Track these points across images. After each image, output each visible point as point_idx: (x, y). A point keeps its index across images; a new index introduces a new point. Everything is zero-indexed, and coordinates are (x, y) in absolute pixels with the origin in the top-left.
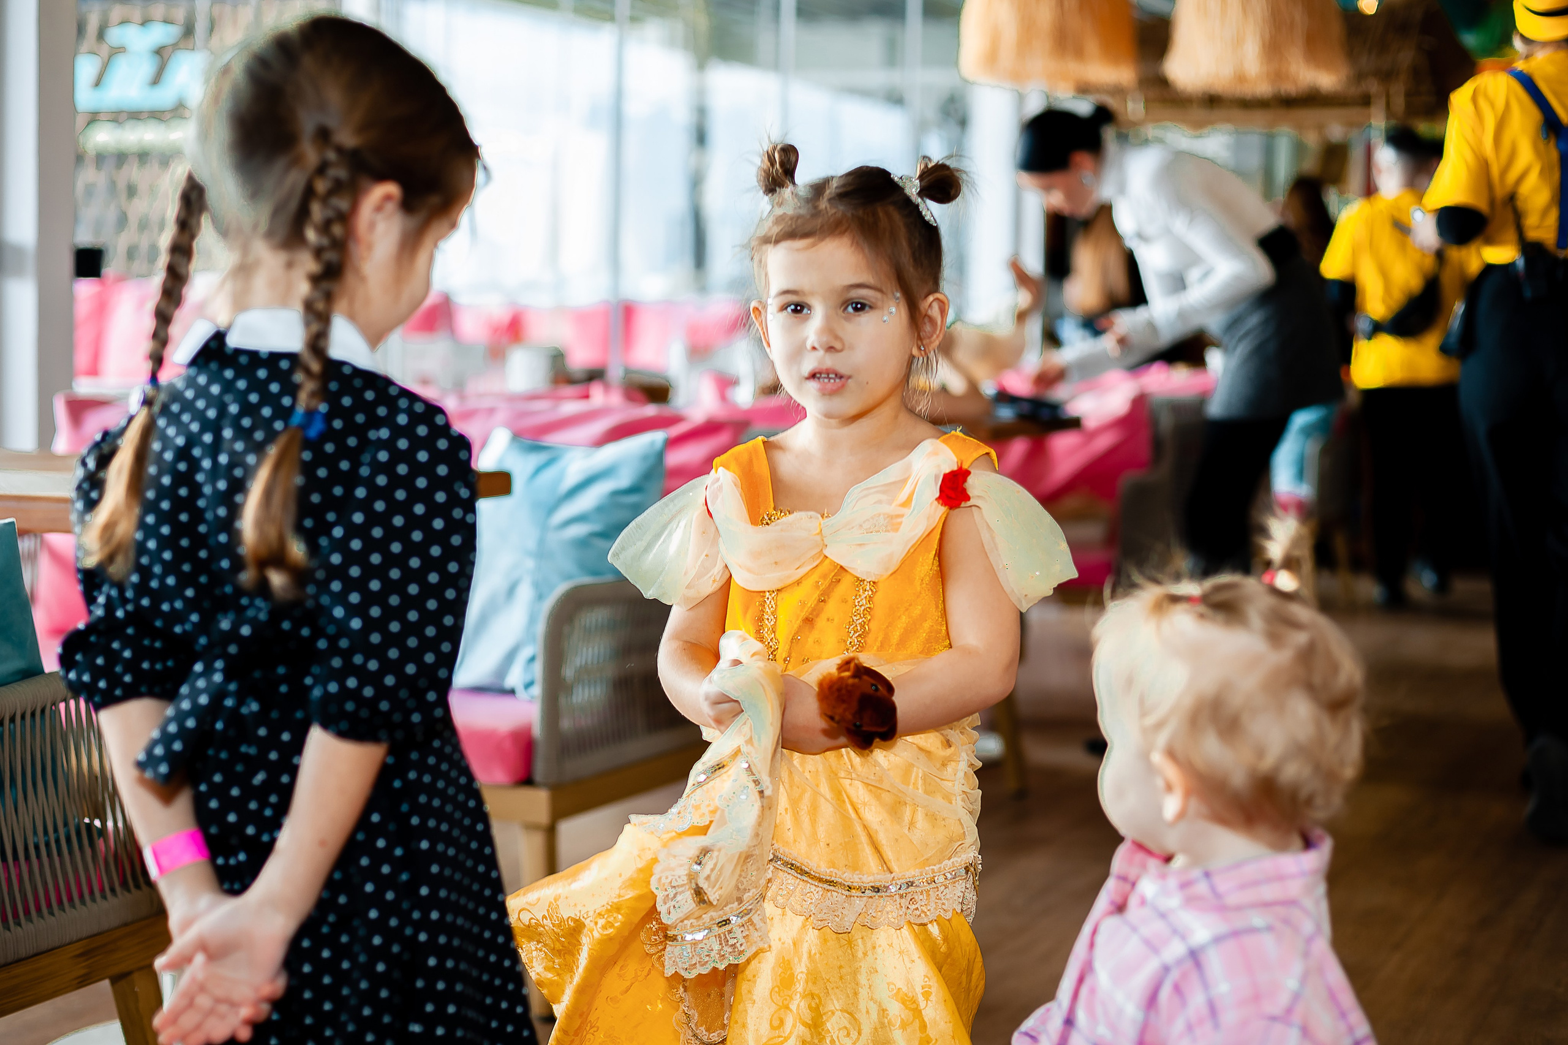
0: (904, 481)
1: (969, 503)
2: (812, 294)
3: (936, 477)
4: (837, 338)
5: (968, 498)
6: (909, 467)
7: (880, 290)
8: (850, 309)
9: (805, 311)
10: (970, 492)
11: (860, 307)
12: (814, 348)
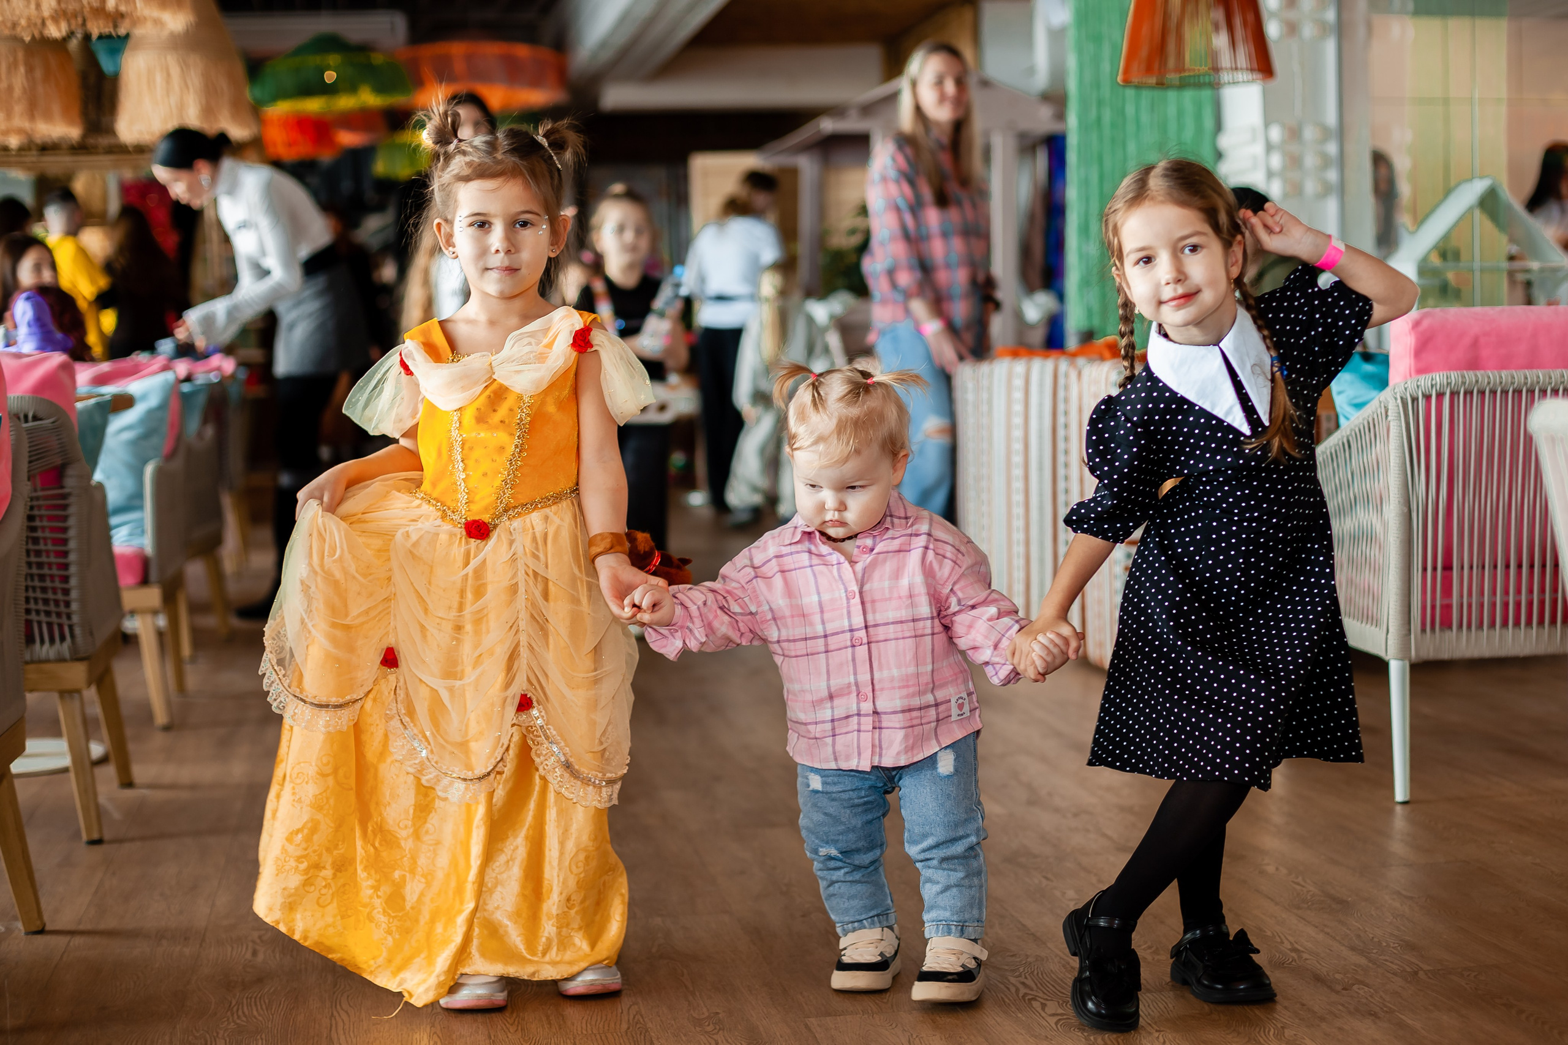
0: (548, 329)
1: (593, 349)
2: (495, 216)
3: (571, 332)
4: (513, 245)
5: (592, 346)
6: (551, 320)
7: (537, 214)
8: (518, 226)
9: (487, 226)
10: (594, 342)
11: (525, 224)
12: (497, 251)
